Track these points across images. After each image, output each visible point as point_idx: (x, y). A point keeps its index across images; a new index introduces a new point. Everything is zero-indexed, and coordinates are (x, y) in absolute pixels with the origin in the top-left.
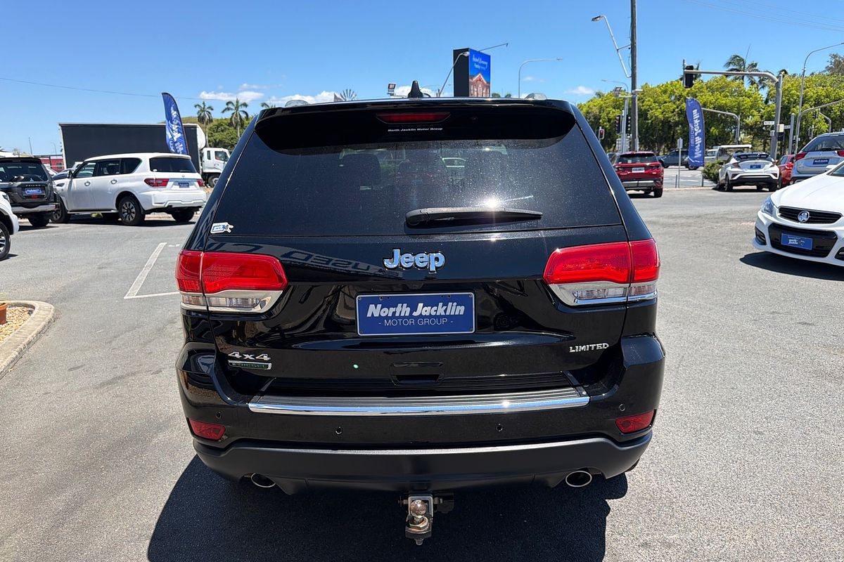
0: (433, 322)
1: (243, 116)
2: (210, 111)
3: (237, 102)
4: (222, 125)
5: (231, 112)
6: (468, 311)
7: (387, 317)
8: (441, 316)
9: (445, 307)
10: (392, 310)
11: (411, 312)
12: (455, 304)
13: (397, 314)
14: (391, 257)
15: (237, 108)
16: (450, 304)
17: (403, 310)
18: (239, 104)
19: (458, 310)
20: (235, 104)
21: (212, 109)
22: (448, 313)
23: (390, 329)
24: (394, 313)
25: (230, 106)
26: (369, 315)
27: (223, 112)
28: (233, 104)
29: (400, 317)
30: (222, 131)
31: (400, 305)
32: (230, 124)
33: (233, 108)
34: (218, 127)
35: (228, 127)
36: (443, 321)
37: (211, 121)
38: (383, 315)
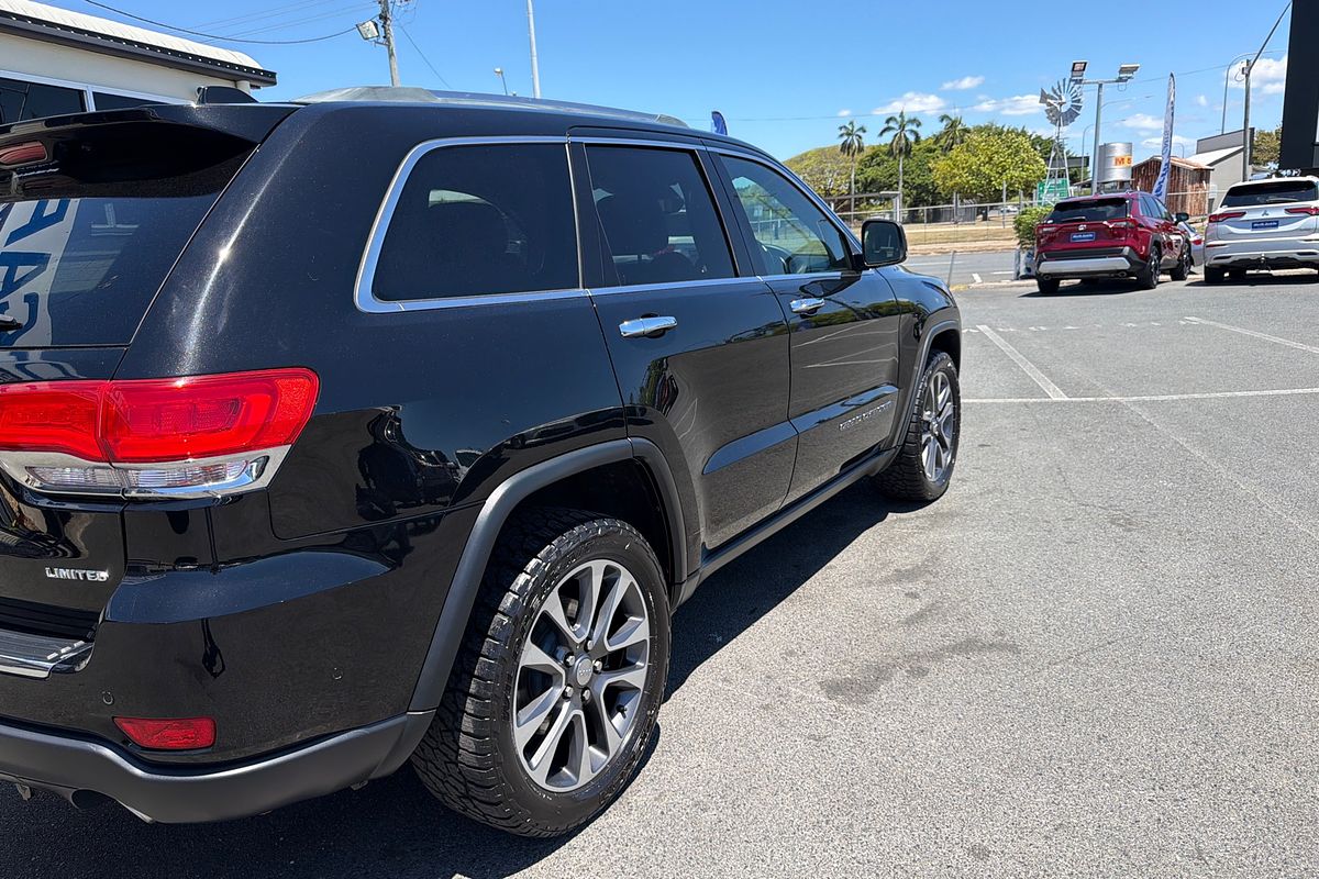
1: (912, 138)
2: (860, 133)
3: (901, 115)
4: (878, 156)
5: (892, 133)
15: (902, 127)
18: (906, 119)
20: (899, 119)
21: (864, 131)
25: (892, 124)
27: (881, 134)
28: (895, 119)
30: (878, 165)
32: (890, 153)
33: (896, 126)
34: (873, 159)
35: (886, 158)
37: (861, 149)
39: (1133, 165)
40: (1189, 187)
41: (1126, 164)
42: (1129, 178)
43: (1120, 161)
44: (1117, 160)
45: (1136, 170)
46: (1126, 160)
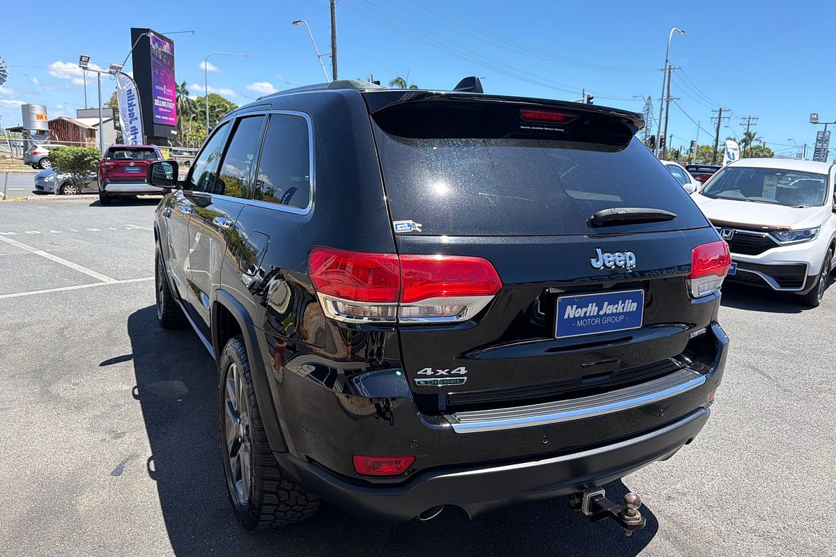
0: (614, 319)
6: (639, 307)
7: (580, 318)
8: (620, 314)
9: (623, 305)
10: (584, 310)
11: (598, 312)
12: (631, 301)
13: (588, 315)
14: (596, 256)
16: (627, 301)
17: (592, 309)
19: (631, 306)
22: (625, 311)
23: (582, 329)
24: (586, 313)
26: (566, 317)
29: (590, 317)
31: (590, 305)
36: (621, 318)
38: (577, 316)
39: (48, 120)
40: (86, 139)
41: (44, 119)
42: (48, 129)
43: (40, 117)
44: (38, 116)
45: (51, 124)
46: (44, 117)
